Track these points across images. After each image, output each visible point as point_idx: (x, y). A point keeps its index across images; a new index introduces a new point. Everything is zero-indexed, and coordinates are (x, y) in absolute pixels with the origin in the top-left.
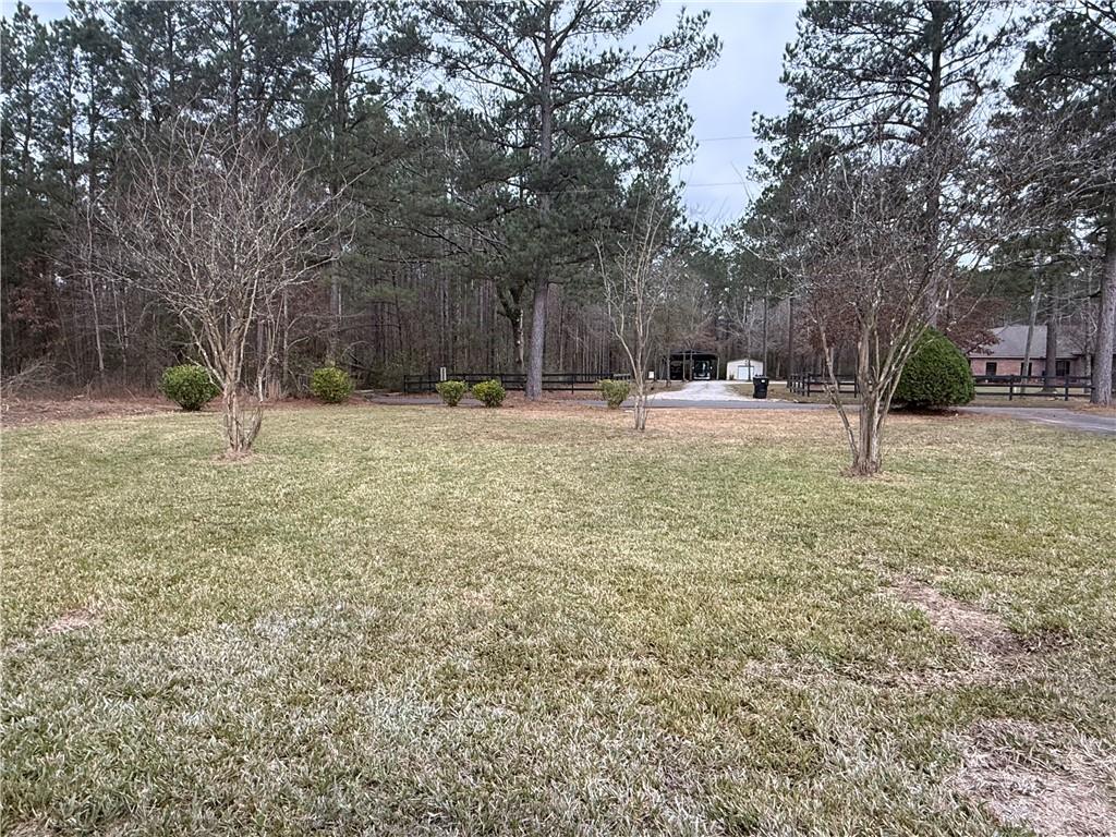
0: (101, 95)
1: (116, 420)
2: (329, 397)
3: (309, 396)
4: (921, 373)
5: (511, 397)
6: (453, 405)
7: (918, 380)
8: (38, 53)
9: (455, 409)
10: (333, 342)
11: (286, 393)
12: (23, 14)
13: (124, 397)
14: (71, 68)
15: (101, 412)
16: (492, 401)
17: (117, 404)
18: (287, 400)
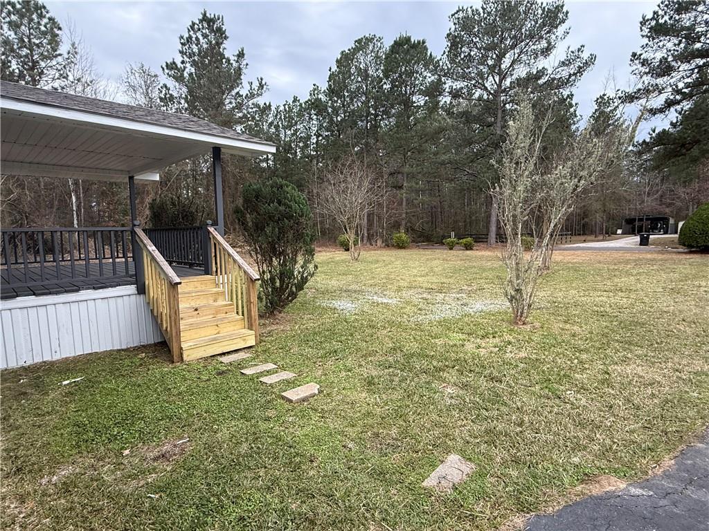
0: (320, 127)
1: (324, 253)
2: (401, 246)
3: (393, 246)
4: (703, 230)
5: (476, 246)
6: (451, 249)
7: (700, 234)
8: (300, 114)
9: (452, 251)
10: (403, 222)
11: (384, 244)
12: (295, 100)
13: (327, 246)
14: (311, 118)
15: (320, 251)
16: (468, 247)
17: (325, 249)
18: (384, 247)
